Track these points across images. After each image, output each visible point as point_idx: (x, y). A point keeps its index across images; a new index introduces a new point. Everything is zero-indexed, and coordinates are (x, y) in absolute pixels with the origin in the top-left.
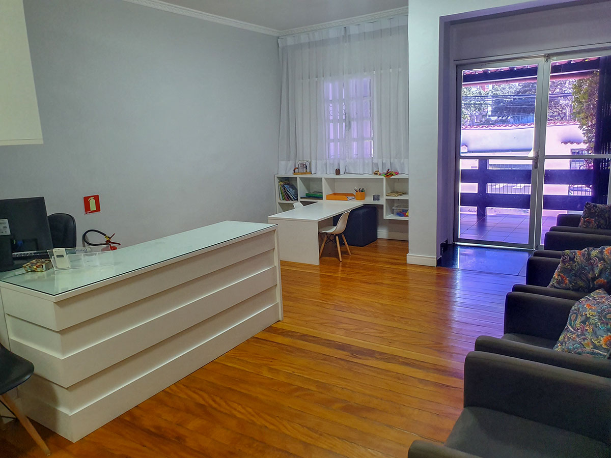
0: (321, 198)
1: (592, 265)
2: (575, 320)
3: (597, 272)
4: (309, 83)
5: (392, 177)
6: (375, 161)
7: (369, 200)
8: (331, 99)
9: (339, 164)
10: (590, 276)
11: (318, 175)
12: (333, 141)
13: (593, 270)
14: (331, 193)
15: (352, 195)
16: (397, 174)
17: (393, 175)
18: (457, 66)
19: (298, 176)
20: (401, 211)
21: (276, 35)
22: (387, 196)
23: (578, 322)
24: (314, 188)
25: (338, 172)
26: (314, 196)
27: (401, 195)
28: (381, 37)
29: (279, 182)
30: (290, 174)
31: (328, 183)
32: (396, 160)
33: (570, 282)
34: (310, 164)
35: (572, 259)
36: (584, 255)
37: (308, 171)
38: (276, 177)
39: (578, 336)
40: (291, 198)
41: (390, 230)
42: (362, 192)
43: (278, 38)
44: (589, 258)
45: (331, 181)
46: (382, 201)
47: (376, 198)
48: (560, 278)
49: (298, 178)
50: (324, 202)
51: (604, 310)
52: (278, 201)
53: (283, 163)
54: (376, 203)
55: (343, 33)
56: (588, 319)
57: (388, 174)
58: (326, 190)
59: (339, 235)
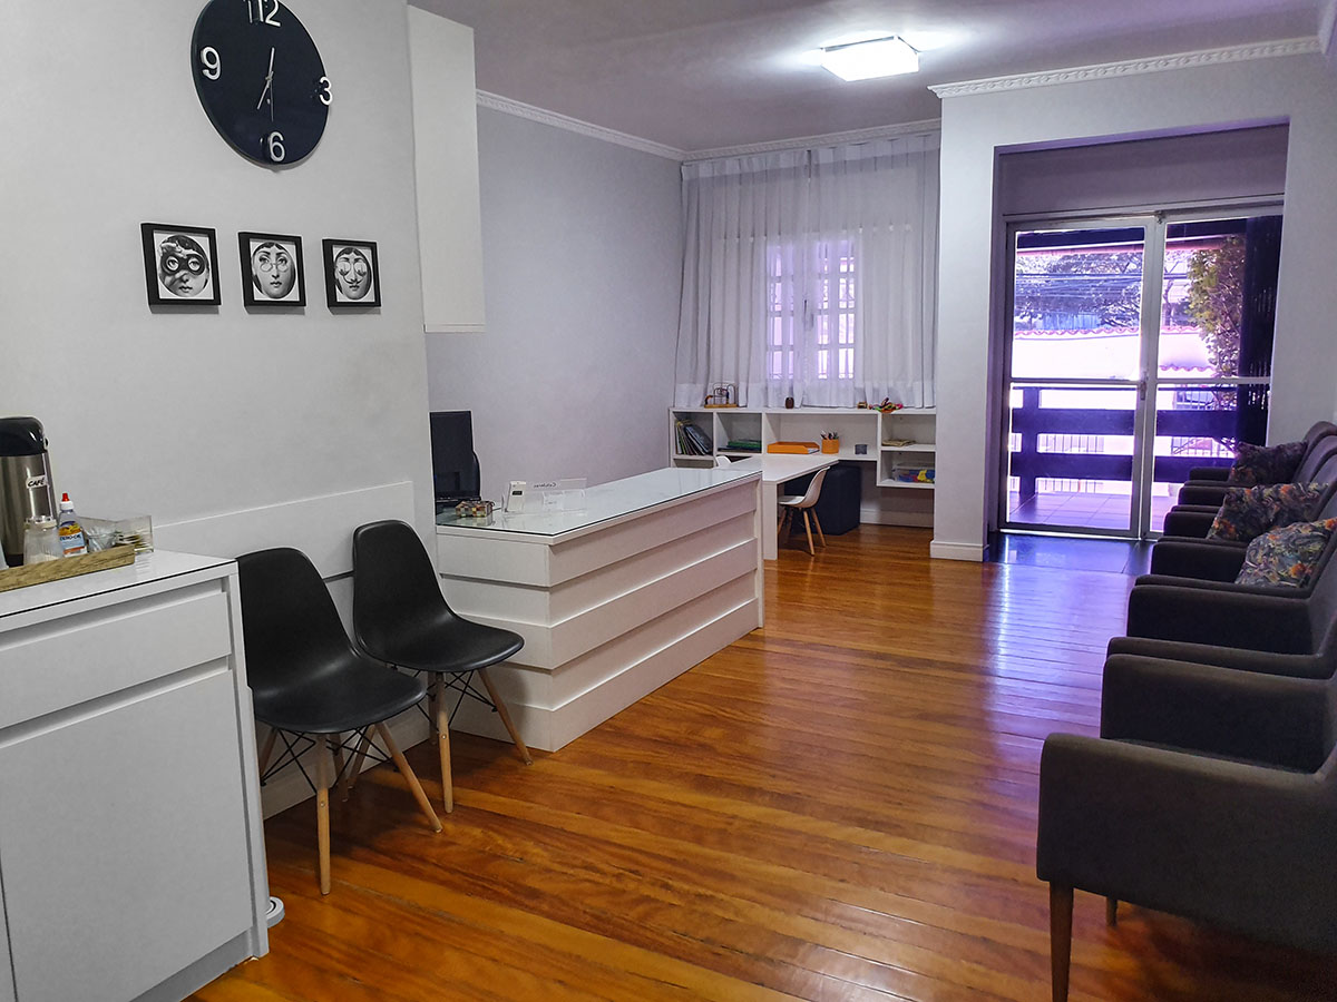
0: (759, 450)
1: (1264, 506)
2: (1255, 555)
3: (1272, 516)
4: (739, 244)
5: (894, 412)
6: (859, 385)
7: (848, 454)
8: (778, 274)
9: (791, 389)
10: (1263, 520)
11: (752, 409)
12: (780, 348)
13: (1266, 513)
14: (775, 441)
15: (814, 445)
16: (901, 407)
17: (894, 409)
18: (1008, 224)
19: (715, 411)
20: (907, 472)
21: (681, 159)
22: (883, 445)
23: (1259, 557)
24: (743, 432)
25: (790, 403)
26: (742, 447)
27: (909, 443)
28: (876, 169)
29: (676, 422)
30: (697, 407)
31: (770, 421)
32: (899, 383)
33: (1237, 531)
34: (736, 390)
35: (1240, 498)
36: (1254, 494)
37: (731, 401)
38: (671, 413)
39: (1261, 570)
40: (698, 451)
41: (883, 509)
42: (832, 441)
43: (682, 164)
44: (1261, 499)
45: (776, 419)
46: (874, 455)
47: (861, 449)
48: (1222, 526)
49: (715, 414)
50: (764, 455)
51: (1292, 537)
52: (674, 455)
53: (684, 388)
54: (861, 457)
55: (805, 160)
56: (1271, 550)
57: (886, 407)
58: (767, 437)
59: (808, 510)
